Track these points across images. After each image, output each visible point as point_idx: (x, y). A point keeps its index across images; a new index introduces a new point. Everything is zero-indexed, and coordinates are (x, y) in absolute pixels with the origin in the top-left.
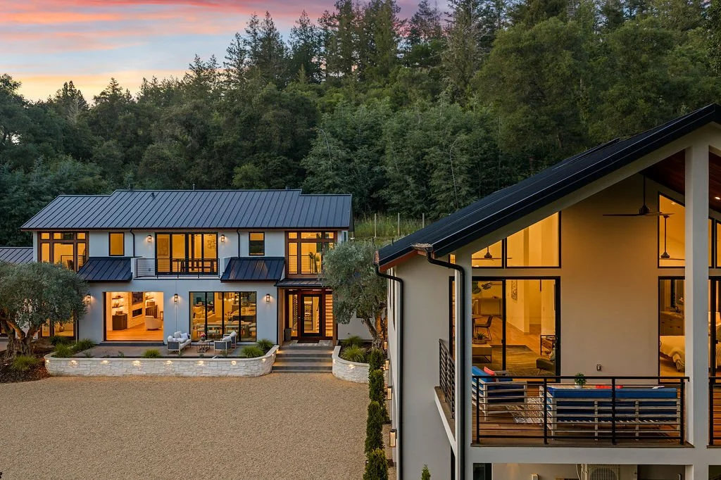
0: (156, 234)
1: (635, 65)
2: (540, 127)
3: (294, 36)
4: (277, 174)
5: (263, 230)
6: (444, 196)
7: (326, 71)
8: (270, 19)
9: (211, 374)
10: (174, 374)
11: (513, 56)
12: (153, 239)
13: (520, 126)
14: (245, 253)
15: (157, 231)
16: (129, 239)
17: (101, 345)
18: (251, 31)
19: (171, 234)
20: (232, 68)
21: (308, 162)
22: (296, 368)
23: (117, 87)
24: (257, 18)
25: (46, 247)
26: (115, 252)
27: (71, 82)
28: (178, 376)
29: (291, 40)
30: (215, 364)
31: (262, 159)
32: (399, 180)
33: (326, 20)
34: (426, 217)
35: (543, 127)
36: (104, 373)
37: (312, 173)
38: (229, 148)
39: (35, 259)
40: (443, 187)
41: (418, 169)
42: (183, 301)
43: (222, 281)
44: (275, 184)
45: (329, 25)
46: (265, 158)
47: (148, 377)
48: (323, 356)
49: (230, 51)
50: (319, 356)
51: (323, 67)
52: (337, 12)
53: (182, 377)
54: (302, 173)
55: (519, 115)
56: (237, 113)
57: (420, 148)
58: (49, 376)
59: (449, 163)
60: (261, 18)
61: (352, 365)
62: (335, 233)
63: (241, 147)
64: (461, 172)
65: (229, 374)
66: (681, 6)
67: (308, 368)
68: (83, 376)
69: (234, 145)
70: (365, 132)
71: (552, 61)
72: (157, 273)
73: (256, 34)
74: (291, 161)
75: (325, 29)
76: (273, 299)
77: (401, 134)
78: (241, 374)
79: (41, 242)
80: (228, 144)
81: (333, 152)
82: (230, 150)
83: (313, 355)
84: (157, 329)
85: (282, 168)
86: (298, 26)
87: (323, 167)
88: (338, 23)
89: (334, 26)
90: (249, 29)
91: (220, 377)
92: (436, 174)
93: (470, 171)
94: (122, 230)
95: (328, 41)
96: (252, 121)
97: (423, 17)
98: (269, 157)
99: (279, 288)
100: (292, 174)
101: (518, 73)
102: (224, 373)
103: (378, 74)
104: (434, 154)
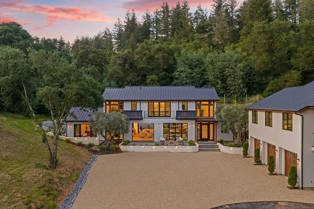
0: (148, 102)
1: (310, 38)
2: (273, 62)
3: (143, 19)
4: (163, 79)
5: (187, 101)
6: (234, 88)
7: (156, 34)
8: (134, 12)
9: (180, 151)
10: (167, 151)
11: (263, 34)
12: (147, 104)
13: (266, 61)
14: (181, 109)
15: (149, 101)
16: (138, 104)
17: (132, 142)
18: (127, 17)
19: (154, 102)
20: (116, 32)
21: (176, 74)
22: (207, 150)
23: (63, 40)
24: (129, 12)
25: (108, 107)
26: (134, 109)
27: (44, 38)
28: (168, 152)
29: (142, 21)
30: (181, 148)
31: (156, 73)
32: (214, 81)
33: (157, 13)
34: (225, 96)
35: (274, 61)
36: (142, 151)
37: (177, 79)
38: (144, 68)
39: (104, 111)
40: (233, 84)
41: (221, 77)
42: (161, 126)
43: (176, 119)
44: (162, 83)
45: (158, 14)
46: (158, 72)
47: (158, 152)
48: (214, 146)
49: (116, 25)
50: (213, 146)
51: (155, 32)
52: (162, 10)
53: (170, 152)
54: (172, 78)
55: (265, 57)
56: (145, 54)
57: (221, 69)
58: (123, 152)
59: (235, 75)
60: (131, 12)
61: (232, 148)
62: (214, 102)
63: (148, 68)
64: (240, 78)
65: (187, 151)
66: (311, 9)
67: (211, 150)
68: (135, 152)
69: (146, 67)
70: (197, 62)
71: (278, 36)
72: (149, 116)
73: (129, 19)
74: (167, 74)
75: (156, 16)
76: (194, 126)
77: (212, 63)
78: (191, 151)
79: (106, 105)
80: (143, 67)
81: (186, 70)
82: (144, 69)
83: (211, 146)
84: (143, 137)
85: (165, 76)
86: (145, 15)
87: (183, 76)
88: (162, 14)
89: (161, 15)
90: (126, 17)
91: (183, 152)
92: (229, 79)
93: (243, 78)
94: (136, 101)
95: (157, 21)
96: (151, 58)
97: (199, 12)
98: (159, 72)
99: (196, 121)
100: (168, 79)
101: (265, 41)
102: (185, 151)
103: (183, 36)
104: (227, 71)
